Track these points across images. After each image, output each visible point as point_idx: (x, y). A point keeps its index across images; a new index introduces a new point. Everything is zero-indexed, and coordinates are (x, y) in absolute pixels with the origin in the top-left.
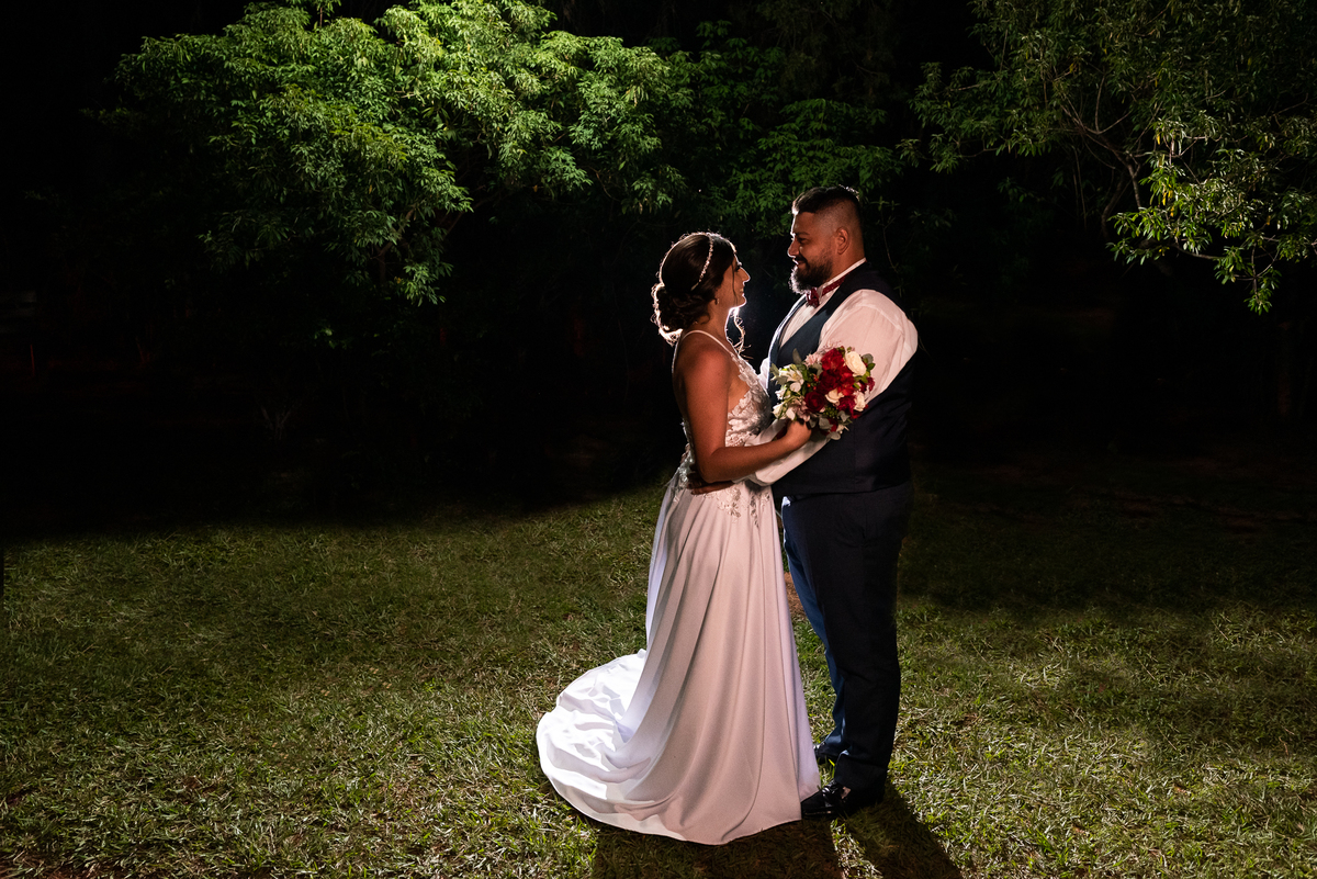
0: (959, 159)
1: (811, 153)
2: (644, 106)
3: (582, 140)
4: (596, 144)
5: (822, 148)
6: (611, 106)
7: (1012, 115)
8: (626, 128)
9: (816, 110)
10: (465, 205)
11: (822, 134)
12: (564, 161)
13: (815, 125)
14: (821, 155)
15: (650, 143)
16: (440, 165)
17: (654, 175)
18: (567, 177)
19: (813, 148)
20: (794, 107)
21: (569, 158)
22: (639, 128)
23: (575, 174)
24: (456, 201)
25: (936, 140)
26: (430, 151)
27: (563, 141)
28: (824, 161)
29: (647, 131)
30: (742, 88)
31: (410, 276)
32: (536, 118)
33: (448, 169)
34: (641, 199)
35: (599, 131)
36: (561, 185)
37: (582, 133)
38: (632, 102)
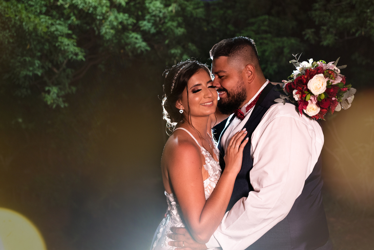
0: (336, 39)
1: (261, 41)
2: (178, 14)
3: (146, 28)
4: (153, 31)
5: (266, 39)
6: (160, 12)
7: (367, 13)
8: (169, 24)
9: (263, 21)
10: (81, 57)
11: (266, 32)
12: (136, 38)
13: (263, 28)
14: (266, 41)
15: (180, 31)
16: (69, 36)
17: (183, 47)
18: (137, 45)
19: (262, 38)
20: (252, 20)
21: (139, 37)
22: (175, 24)
23: (141, 44)
24: (76, 54)
25: (323, 30)
26: (64, 29)
27: (136, 28)
28: (267, 44)
29: (179, 25)
30: (230, 12)
31: (49, 92)
32: (122, 17)
33: (73, 38)
34: (175, 58)
35: (155, 24)
36: (134, 50)
37: (146, 25)
38: (172, 11)
